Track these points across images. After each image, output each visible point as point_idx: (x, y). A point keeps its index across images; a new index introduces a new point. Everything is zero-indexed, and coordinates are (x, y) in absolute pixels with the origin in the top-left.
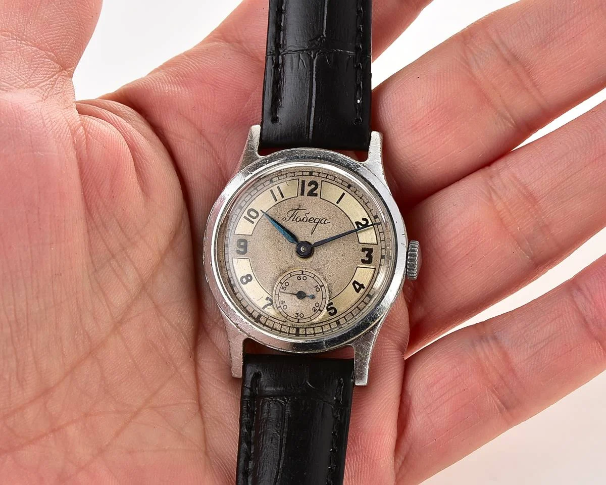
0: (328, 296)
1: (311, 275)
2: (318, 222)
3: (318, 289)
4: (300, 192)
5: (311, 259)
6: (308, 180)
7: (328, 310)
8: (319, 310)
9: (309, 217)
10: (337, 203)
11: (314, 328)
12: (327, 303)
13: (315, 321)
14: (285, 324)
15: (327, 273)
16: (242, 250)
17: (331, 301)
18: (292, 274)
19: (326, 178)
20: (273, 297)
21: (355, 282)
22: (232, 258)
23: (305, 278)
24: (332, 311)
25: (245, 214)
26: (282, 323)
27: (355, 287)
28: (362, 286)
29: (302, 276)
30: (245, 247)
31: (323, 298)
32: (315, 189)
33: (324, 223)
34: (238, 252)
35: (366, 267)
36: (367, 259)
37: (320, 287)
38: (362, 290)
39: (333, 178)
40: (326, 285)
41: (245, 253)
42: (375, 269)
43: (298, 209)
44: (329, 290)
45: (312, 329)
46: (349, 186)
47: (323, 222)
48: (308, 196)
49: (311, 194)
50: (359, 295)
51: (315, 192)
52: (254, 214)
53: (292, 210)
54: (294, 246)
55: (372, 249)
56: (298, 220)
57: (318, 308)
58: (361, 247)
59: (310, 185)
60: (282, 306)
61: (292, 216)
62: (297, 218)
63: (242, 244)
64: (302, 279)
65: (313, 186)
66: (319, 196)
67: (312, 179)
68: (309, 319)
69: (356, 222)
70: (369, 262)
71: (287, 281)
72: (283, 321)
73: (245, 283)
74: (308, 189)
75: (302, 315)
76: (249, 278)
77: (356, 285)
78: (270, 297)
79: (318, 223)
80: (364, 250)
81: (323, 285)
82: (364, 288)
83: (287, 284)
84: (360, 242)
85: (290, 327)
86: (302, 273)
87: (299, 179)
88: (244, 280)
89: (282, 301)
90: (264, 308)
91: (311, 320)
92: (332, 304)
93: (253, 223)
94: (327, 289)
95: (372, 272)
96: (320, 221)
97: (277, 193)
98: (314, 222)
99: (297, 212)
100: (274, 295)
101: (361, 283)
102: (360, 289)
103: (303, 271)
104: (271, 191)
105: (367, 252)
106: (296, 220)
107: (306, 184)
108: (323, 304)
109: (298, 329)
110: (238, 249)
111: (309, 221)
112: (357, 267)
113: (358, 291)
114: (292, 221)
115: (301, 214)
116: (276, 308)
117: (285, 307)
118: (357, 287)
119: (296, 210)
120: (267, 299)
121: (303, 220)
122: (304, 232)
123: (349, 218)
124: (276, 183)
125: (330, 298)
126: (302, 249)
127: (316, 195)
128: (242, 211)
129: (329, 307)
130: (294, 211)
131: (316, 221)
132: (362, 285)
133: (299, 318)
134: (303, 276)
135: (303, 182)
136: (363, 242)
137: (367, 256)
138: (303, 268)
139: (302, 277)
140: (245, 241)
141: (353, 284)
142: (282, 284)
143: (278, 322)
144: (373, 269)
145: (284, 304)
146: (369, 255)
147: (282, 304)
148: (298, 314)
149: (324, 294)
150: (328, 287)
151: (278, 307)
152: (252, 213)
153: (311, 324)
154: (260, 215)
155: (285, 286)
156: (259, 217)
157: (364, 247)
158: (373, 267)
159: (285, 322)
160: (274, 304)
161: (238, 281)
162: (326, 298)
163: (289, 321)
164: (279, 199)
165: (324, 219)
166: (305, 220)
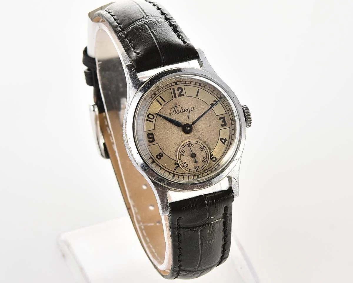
0: (209, 152)
1: (195, 142)
2: (190, 110)
3: (202, 149)
4: (173, 96)
5: (192, 133)
6: (176, 88)
7: (211, 160)
8: (206, 161)
9: (183, 109)
10: (197, 96)
11: (207, 172)
14: (190, 175)
15: (204, 138)
17: (211, 154)
18: (184, 145)
19: (186, 83)
20: (178, 161)
21: (221, 139)
22: (148, 146)
23: (192, 145)
24: (214, 159)
25: (147, 118)
26: (188, 175)
27: (222, 142)
28: (225, 140)
29: (191, 144)
30: (153, 137)
31: (206, 154)
32: (182, 91)
33: (193, 110)
34: (150, 142)
35: (224, 128)
36: (223, 124)
37: (202, 148)
38: (226, 142)
39: (189, 82)
40: (205, 145)
41: (153, 141)
42: (230, 128)
43: (176, 106)
44: (208, 147)
45: (206, 173)
46: (200, 85)
48: (179, 97)
49: (180, 95)
50: (225, 145)
51: (182, 93)
52: (152, 117)
53: (173, 108)
54: (181, 128)
55: (224, 117)
57: (205, 160)
58: (218, 117)
59: (178, 90)
60: (185, 165)
61: (174, 111)
63: (150, 136)
65: (180, 90)
66: (185, 95)
67: (178, 86)
68: (202, 168)
69: (210, 104)
70: (225, 125)
71: (183, 150)
73: (160, 159)
74: (177, 93)
75: (198, 167)
76: (161, 155)
78: (176, 162)
80: (220, 119)
81: (204, 146)
82: (227, 140)
83: (183, 152)
84: (217, 115)
85: (193, 176)
86: (190, 142)
87: (170, 89)
88: (159, 157)
89: (184, 162)
90: (175, 170)
91: (204, 168)
93: (153, 122)
95: (229, 130)
96: (191, 110)
97: (160, 100)
99: (176, 108)
101: (224, 138)
102: (225, 142)
104: (157, 100)
105: (222, 120)
106: (177, 113)
107: (176, 90)
108: (208, 157)
109: (198, 176)
111: (184, 111)
112: (220, 130)
113: (224, 143)
114: (175, 114)
115: (178, 109)
118: (223, 141)
119: (175, 107)
122: (184, 119)
123: (206, 103)
124: (158, 95)
125: (210, 152)
127: (183, 95)
128: (144, 117)
129: (211, 157)
130: (174, 108)
131: (189, 110)
133: (196, 169)
135: (174, 90)
136: (218, 115)
137: (223, 122)
138: (189, 140)
140: (152, 134)
141: (221, 140)
142: (181, 152)
143: (186, 175)
144: (229, 128)
145: (186, 164)
146: (224, 121)
147: (185, 164)
148: (195, 167)
149: (206, 151)
150: (207, 146)
151: (183, 167)
152: (150, 116)
153: (205, 170)
154: (155, 116)
155: (183, 153)
156: (155, 118)
157: (220, 117)
158: (229, 127)
159: (190, 174)
160: (180, 165)
161: (155, 158)
162: (208, 153)
163: (191, 173)
164: (163, 103)
165: (193, 108)
166: (182, 112)
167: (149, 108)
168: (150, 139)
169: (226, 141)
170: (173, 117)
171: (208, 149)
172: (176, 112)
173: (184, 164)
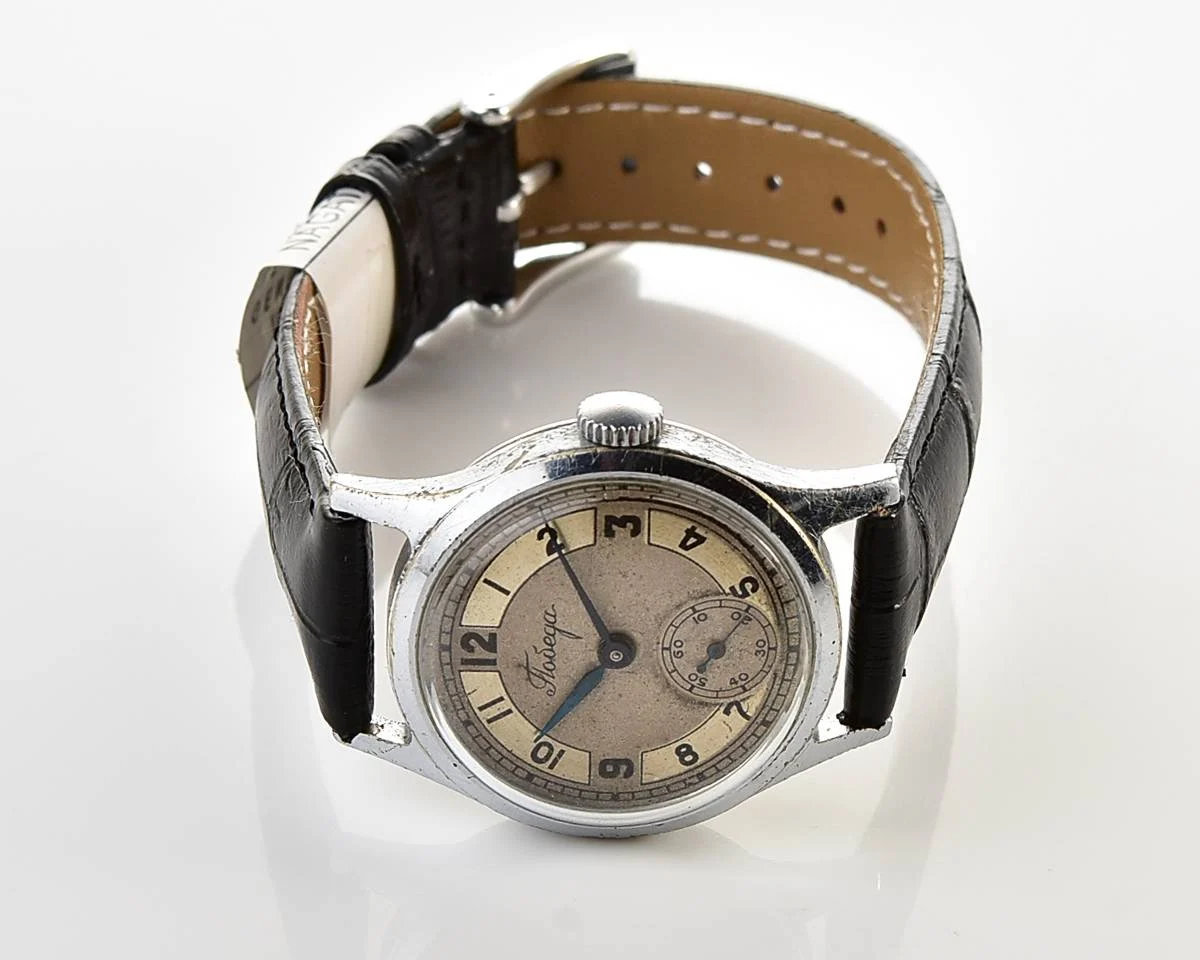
0: (717, 598)
1: (670, 634)
3: (702, 617)
4: (488, 667)
5: (636, 636)
6: (460, 653)
7: (748, 595)
8: (747, 611)
9: (542, 646)
10: (507, 593)
11: (787, 619)
12: (731, 597)
13: (771, 619)
14: (780, 674)
15: (665, 603)
16: (624, 768)
17: (728, 591)
18: (671, 668)
19: (453, 618)
20: (722, 701)
21: (683, 545)
22: (642, 784)
23: (679, 644)
24: (749, 586)
25: (544, 767)
26: (778, 681)
27: (694, 545)
28: (690, 533)
29: (673, 648)
30: (617, 763)
31: (720, 606)
32: (478, 637)
33: (554, 616)
34: (629, 773)
35: (646, 527)
36: (630, 526)
37: (696, 615)
38: (700, 531)
39: (453, 604)
40: (692, 603)
41: (629, 762)
42: (650, 510)
43: (527, 668)
44: (701, 597)
47: (552, 619)
48: (496, 652)
49: (491, 644)
50: (710, 537)
51: (486, 639)
52: (544, 750)
53: (529, 679)
54: (609, 670)
55: (606, 517)
56: (551, 667)
57: (744, 614)
58: (603, 539)
59: (471, 650)
60: (741, 683)
61: (544, 679)
62: (549, 670)
63: (610, 769)
64: (680, 649)
65: (473, 642)
66: (494, 630)
67: (457, 646)
68: (769, 629)
69: (549, 555)
70: (637, 523)
71: (686, 678)
72: (775, 678)
73: (696, 756)
74: (480, 653)
75: (761, 643)
76: (684, 750)
77: (689, 543)
78: (722, 709)
79: (555, 629)
80: (610, 533)
81: (693, 608)
82: (694, 528)
83: (693, 677)
84: (592, 542)
85: (787, 665)
86: (667, 649)
87: (460, 671)
88: (689, 758)
89: (731, 684)
90: (747, 718)
91: (770, 624)
92: (732, 589)
93: (562, 752)
94: (700, 601)
95: (658, 513)
96: (552, 625)
97: (493, 711)
98: (553, 635)
99: (533, 670)
100: (718, 701)
101: (684, 534)
102: (696, 536)
103: (663, 649)
104: (490, 721)
105: (614, 527)
106: (551, 670)
107: (470, 656)
108: (733, 604)
110: (621, 775)
111: (552, 646)
112: (650, 544)
113: (701, 540)
114: (553, 677)
115: (538, 662)
116: (747, 694)
117: (743, 677)
118: (692, 540)
119: (529, 672)
120: (727, 712)
121: (550, 657)
122: (579, 652)
123: (541, 568)
124: (471, 714)
125: (718, 594)
127: (493, 636)
128: (538, 773)
129: (740, 593)
130: (532, 676)
131: (551, 631)
132: (687, 531)
133: (765, 648)
134: (673, 646)
135: (465, 662)
136: (593, 537)
137: (624, 526)
138: (656, 650)
139: (677, 650)
140: (604, 764)
141: (687, 548)
142: (693, 686)
143: (776, 687)
144: (652, 513)
145: (737, 679)
146: (622, 522)
147: (736, 683)
148: (757, 651)
149: (712, 604)
150: (696, 598)
151: (745, 690)
152: (541, 755)
153: (779, 624)
154: (544, 739)
155: (698, 681)
156: (550, 741)
157: (603, 534)
158: (647, 512)
159: (775, 674)
160: (737, 698)
161: (690, 770)
162: (721, 601)
163: (773, 668)
164: (506, 705)
165: (547, 617)
166: (550, 654)
167: (510, 752)
168: (619, 773)
169: (697, 531)
170: (563, 683)
171: (705, 599)
172: (549, 673)
173: (734, 686)
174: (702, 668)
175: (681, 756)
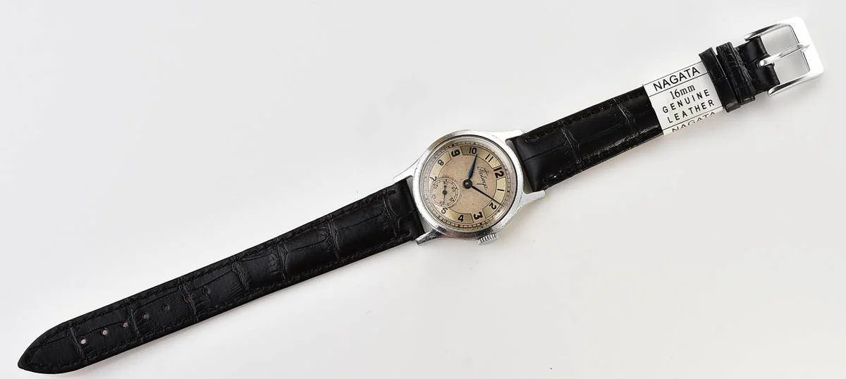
1: (457, 192)
3: (451, 199)
4: (495, 169)
5: (465, 189)
8: (442, 204)
9: (485, 179)
10: (498, 190)
15: (461, 200)
17: (448, 208)
18: (453, 184)
19: (508, 179)
20: (438, 179)
21: (462, 216)
22: (448, 151)
23: (454, 191)
24: (444, 211)
25: (472, 147)
28: (462, 220)
30: (456, 155)
32: (500, 175)
34: (452, 153)
35: (473, 218)
38: (460, 221)
41: (453, 156)
43: (486, 172)
44: (453, 205)
49: (497, 174)
54: (468, 178)
55: (483, 217)
58: (481, 211)
59: (501, 172)
61: (481, 170)
62: (481, 173)
64: (453, 189)
67: (504, 172)
69: (492, 203)
70: (476, 218)
71: (449, 182)
73: (438, 163)
74: (498, 172)
80: (480, 213)
81: (454, 201)
85: (427, 194)
86: (456, 188)
87: (501, 165)
88: (440, 162)
90: (431, 177)
93: (469, 153)
96: (485, 185)
97: (489, 158)
99: (484, 172)
104: (489, 155)
105: (480, 215)
107: (500, 170)
108: (445, 205)
109: (428, 198)
111: (483, 180)
112: (470, 214)
113: (459, 219)
114: (479, 172)
115: (484, 174)
116: (433, 183)
120: (436, 177)
121: (482, 176)
122: (476, 180)
126: (466, 184)
127: (497, 177)
129: (445, 209)
130: (484, 170)
131: (485, 183)
133: (433, 197)
135: (501, 168)
138: (458, 187)
140: (459, 153)
142: (446, 181)
146: (479, 217)
149: (450, 203)
152: (474, 151)
155: (446, 183)
156: (473, 155)
160: (435, 181)
164: (487, 160)
170: (476, 171)
174: (445, 186)
175: (442, 162)
